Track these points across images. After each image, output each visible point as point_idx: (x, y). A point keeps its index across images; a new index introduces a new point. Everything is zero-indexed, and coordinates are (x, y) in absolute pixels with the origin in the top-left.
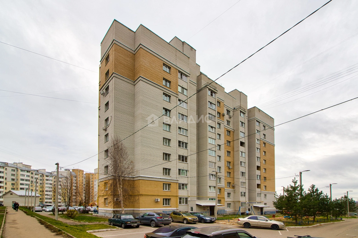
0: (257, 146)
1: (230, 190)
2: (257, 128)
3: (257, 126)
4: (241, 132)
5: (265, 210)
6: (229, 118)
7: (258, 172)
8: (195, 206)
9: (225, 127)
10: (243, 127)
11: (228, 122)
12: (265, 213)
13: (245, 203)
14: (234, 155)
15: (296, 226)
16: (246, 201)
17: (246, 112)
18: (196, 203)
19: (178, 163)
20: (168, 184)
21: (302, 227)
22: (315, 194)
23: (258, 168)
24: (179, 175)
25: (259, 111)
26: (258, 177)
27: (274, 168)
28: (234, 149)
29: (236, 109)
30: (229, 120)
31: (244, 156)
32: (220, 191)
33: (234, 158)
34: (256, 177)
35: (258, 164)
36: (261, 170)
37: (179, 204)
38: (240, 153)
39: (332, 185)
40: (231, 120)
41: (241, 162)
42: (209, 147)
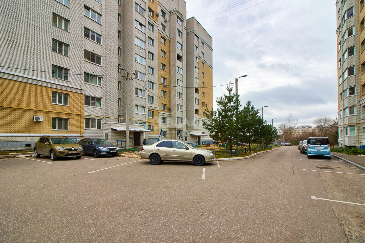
0: (196, 64)
1: (165, 114)
2: (195, 43)
3: (195, 42)
4: (177, 42)
5: (203, 139)
6: (164, 22)
7: (196, 95)
8: (110, 131)
9: (159, 31)
10: (181, 36)
11: (164, 27)
12: (202, 143)
13: (182, 131)
14: (170, 70)
15: (231, 156)
16: (184, 128)
17: (184, 19)
18: (111, 127)
19: (83, 62)
20: (64, 94)
21: (238, 158)
22: (250, 113)
23: (197, 90)
24: (85, 81)
25: (198, 24)
26: (197, 100)
27: (212, 93)
28: (170, 62)
29: (173, 12)
30: (164, 23)
31: (181, 73)
32: (152, 114)
33: (170, 73)
34: (195, 101)
35: (196, 85)
36: (199, 93)
37: (86, 128)
38: (177, 68)
39: (263, 108)
40: (167, 25)
41: (178, 80)
42: (136, 50)
